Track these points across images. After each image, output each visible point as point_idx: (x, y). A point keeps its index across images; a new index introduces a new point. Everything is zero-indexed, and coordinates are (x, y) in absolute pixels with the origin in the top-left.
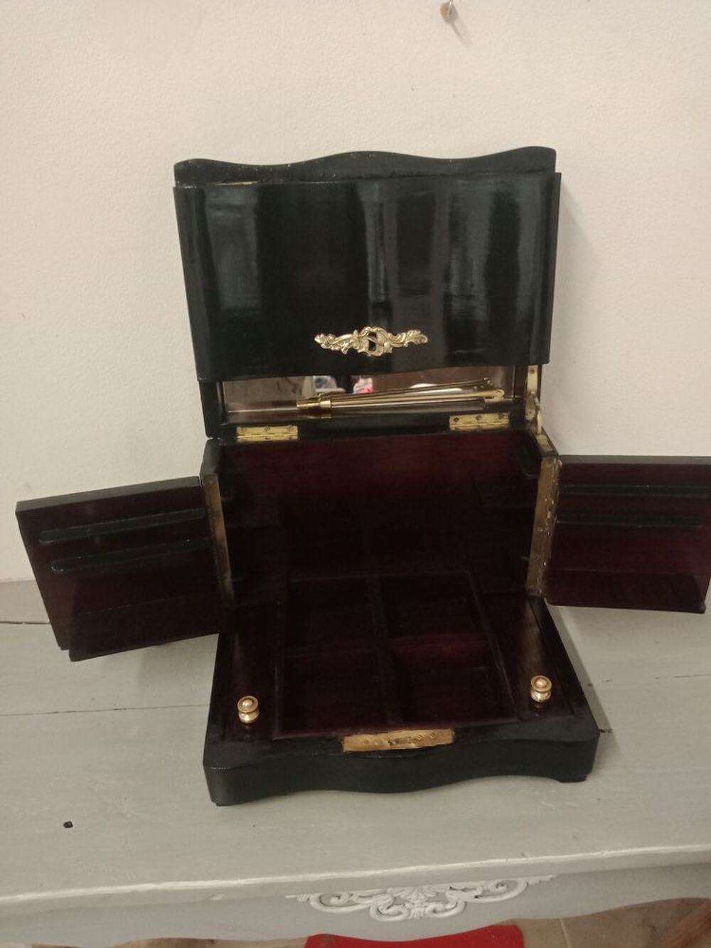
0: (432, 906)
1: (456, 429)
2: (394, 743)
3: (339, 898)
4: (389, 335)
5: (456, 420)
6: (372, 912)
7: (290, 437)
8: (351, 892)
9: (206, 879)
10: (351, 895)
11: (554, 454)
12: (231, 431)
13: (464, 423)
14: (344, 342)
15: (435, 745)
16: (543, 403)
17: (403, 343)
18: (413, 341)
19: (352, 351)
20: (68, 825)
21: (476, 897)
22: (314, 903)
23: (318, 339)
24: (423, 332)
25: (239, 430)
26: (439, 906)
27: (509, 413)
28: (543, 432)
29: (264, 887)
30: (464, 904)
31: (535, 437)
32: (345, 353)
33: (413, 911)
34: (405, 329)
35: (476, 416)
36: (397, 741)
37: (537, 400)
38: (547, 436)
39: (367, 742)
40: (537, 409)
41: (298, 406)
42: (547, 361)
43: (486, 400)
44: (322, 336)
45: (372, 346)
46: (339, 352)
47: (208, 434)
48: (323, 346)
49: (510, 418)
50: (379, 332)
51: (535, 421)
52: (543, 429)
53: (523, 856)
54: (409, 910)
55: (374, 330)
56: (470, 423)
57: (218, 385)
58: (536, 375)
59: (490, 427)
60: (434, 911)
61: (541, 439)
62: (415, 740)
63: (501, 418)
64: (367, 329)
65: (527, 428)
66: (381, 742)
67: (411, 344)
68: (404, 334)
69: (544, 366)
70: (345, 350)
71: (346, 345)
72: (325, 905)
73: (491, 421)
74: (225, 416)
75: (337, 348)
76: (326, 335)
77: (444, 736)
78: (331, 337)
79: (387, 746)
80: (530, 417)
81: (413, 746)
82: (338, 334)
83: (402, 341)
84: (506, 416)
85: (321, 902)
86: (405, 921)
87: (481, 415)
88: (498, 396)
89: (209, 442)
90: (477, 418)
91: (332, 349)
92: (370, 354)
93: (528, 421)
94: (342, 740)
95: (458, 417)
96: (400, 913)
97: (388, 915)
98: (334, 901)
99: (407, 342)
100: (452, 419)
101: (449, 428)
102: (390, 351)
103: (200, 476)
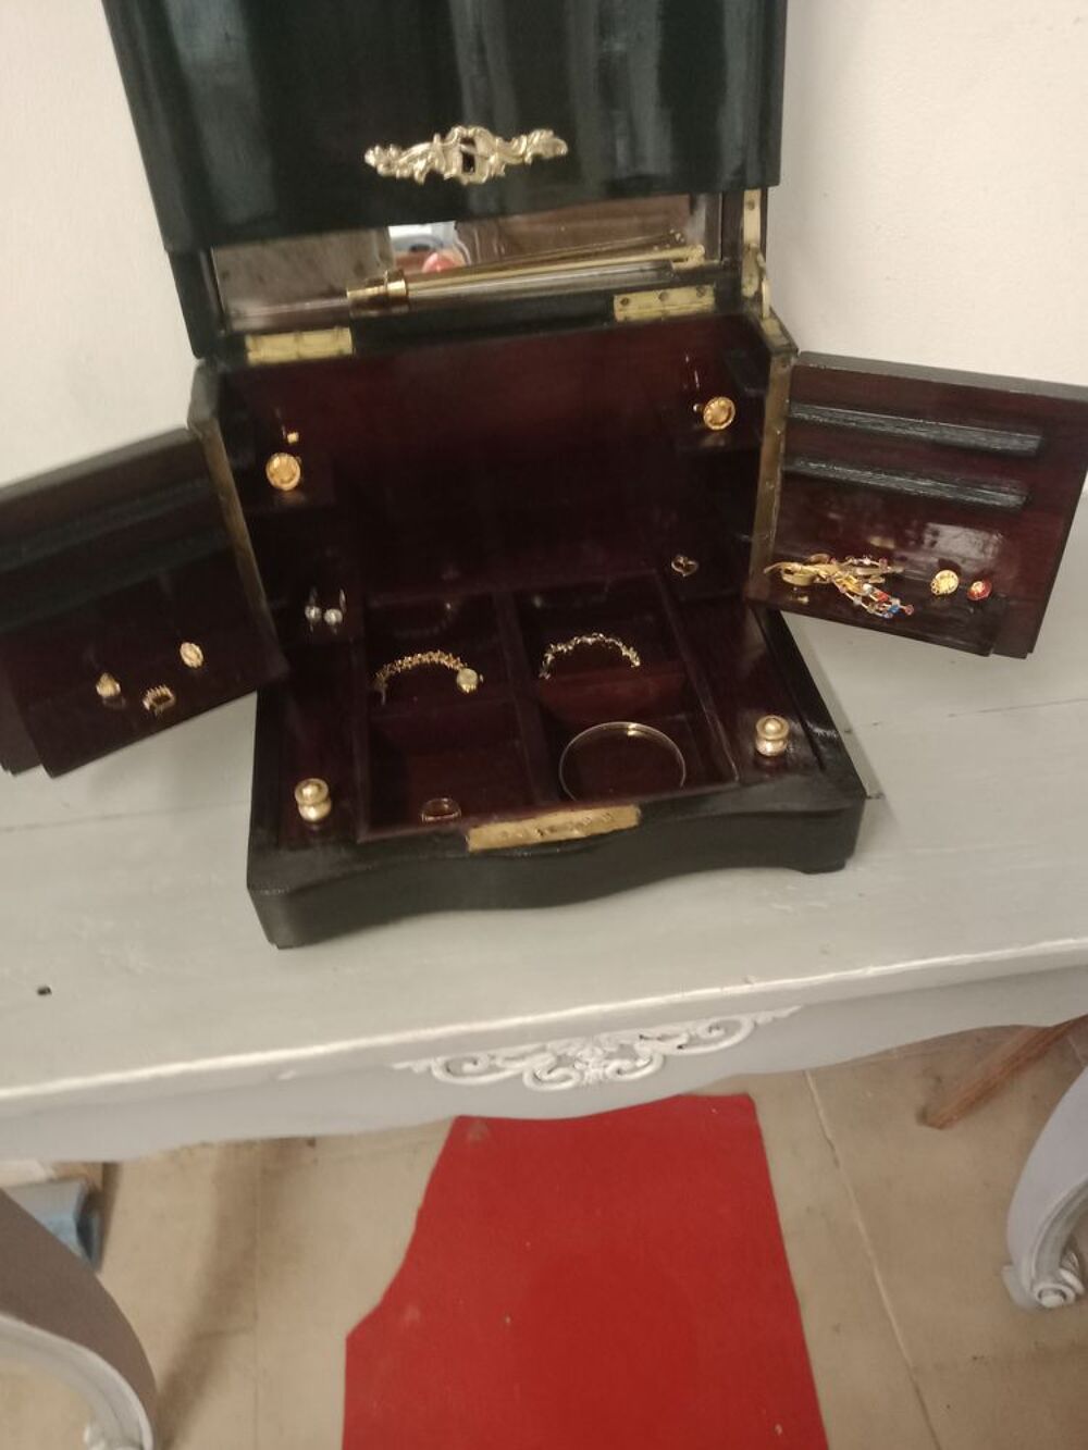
0: (615, 1064)
1: (626, 318)
2: (547, 832)
3: (475, 1063)
4: (498, 141)
5: (625, 302)
6: (527, 1080)
7: (340, 351)
8: (492, 1052)
9: (263, 1048)
10: (493, 1058)
11: (791, 348)
12: (236, 344)
13: (638, 308)
14: (416, 161)
15: (610, 830)
16: (771, 262)
17: (523, 156)
18: (540, 150)
19: (433, 176)
20: (44, 992)
21: (680, 1047)
22: (438, 1074)
23: (371, 158)
24: (558, 133)
25: (249, 342)
26: (625, 1064)
27: (714, 286)
28: (773, 314)
29: (357, 1054)
30: (661, 1059)
31: (759, 326)
32: (422, 180)
33: (587, 1074)
34: (525, 129)
35: (659, 292)
36: (552, 829)
37: (760, 257)
38: (779, 321)
39: (505, 834)
40: (761, 273)
41: (349, 294)
42: (776, 182)
43: (675, 266)
44: (377, 148)
45: (469, 162)
46: (411, 179)
47: (198, 351)
48: (381, 169)
49: (718, 295)
50: (480, 135)
51: (758, 296)
52: (771, 309)
53: (747, 982)
54: (582, 1073)
55: (470, 132)
56: (649, 306)
57: (203, 257)
58: (757, 212)
59: (683, 312)
60: (619, 1072)
61: (769, 327)
62: (579, 826)
63: (701, 294)
64: (457, 131)
65: (745, 310)
66: (526, 831)
67: (537, 158)
68: (524, 139)
69: (772, 191)
70: (421, 173)
71: (420, 165)
72: (455, 1074)
73: (685, 302)
74: (224, 318)
75: (406, 173)
76: (385, 146)
77: (625, 816)
78: (393, 151)
79: (537, 838)
80: (749, 291)
81: (576, 834)
82: (405, 144)
83: (521, 152)
84: (709, 290)
85: (448, 1070)
86: (576, 1088)
87: (668, 291)
88: (694, 256)
89: (199, 370)
90: (661, 297)
91: (398, 174)
92: (466, 179)
93: (746, 298)
94: (467, 833)
95: (628, 296)
96: (567, 1078)
97: (552, 1082)
98: (468, 1067)
99: (529, 154)
100: (617, 300)
101: (613, 317)
102: (502, 173)
103: (188, 422)
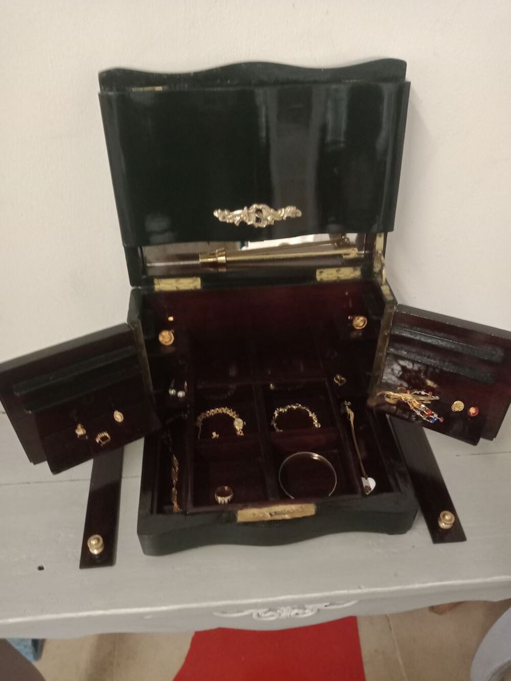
0: (296, 611)
1: (321, 279)
2: (273, 514)
4: (272, 210)
5: (321, 272)
6: (255, 616)
7: (195, 286)
11: (394, 301)
12: (150, 282)
13: (326, 275)
14: (236, 216)
15: (302, 516)
16: (386, 261)
17: (282, 217)
18: (290, 215)
19: (243, 223)
20: (41, 568)
21: (326, 606)
23: (216, 214)
24: (298, 208)
25: (156, 281)
26: (301, 611)
27: (361, 267)
28: (387, 283)
30: (316, 611)
31: (380, 288)
32: (238, 225)
33: (282, 615)
34: (284, 206)
35: (336, 269)
36: (276, 513)
37: (382, 258)
38: (389, 286)
39: (254, 514)
40: (383, 265)
41: (200, 260)
42: (392, 229)
43: (344, 257)
44: (219, 211)
45: (258, 220)
46: (233, 224)
47: (132, 283)
48: (220, 219)
49: (362, 271)
50: (265, 209)
51: (381, 272)
52: (386, 280)
53: (360, 588)
54: (280, 615)
55: (261, 207)
56: (332, 274)
57: (139, 250)
58: (382, 240)
59: (346, 278)
60: (297, 614)
61: (385, 289)
62: (288, 512)
63: (355, 270)
64: (255, 206)
65: (374, 279)
66: (264, 514)
67: (288, 218)
68: (283, 210)
69: (389, 234)
70: (238, 222)
71: (238, 218)
73: (349, 273)
74: (145, 269)
75: (231, 221)
76: (223, 209)
77: (308, 509)
78: (226, 212)
79: (268, 517)
80: (376, 269)
81: (287, 517)
82: (232, 209)
83: (282, 215)
84: (359, 269)
86: (277, 620)
87: (340, 268)
88: (353, 253)
89: (133, 292)
90: (337, 271)
91: (228, 221)
92: (257, 225)
93: (375, 273)
94: (237, 512)
95: (323, 270)
96: (273, 616)
97: (266, 617)
99: (285, 216)
100: (318, 272)
101: (315, 278)
102: (273, 223)
103: (128, 322)
